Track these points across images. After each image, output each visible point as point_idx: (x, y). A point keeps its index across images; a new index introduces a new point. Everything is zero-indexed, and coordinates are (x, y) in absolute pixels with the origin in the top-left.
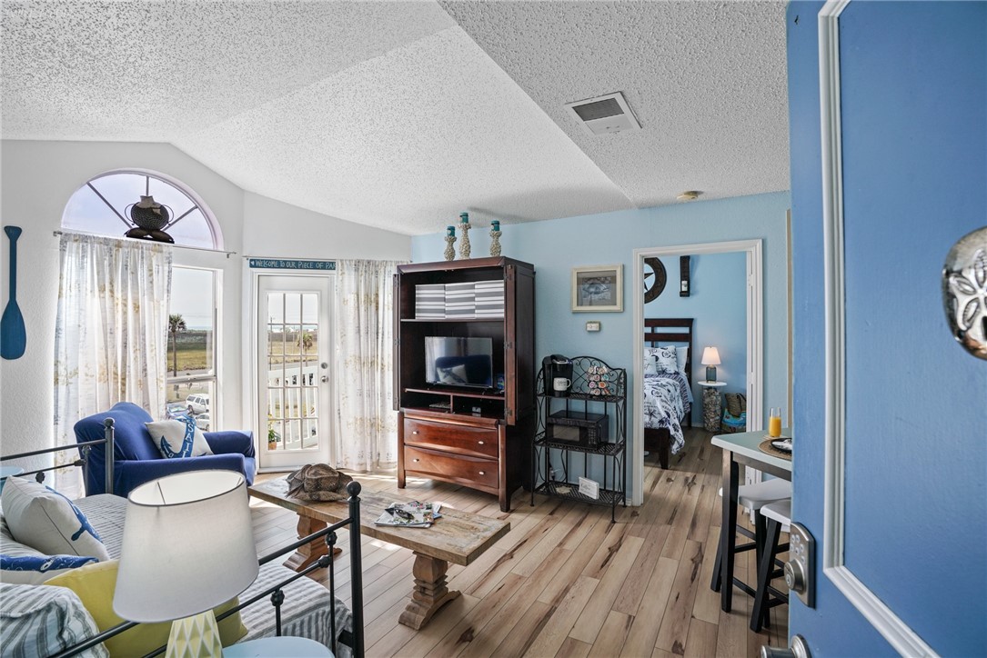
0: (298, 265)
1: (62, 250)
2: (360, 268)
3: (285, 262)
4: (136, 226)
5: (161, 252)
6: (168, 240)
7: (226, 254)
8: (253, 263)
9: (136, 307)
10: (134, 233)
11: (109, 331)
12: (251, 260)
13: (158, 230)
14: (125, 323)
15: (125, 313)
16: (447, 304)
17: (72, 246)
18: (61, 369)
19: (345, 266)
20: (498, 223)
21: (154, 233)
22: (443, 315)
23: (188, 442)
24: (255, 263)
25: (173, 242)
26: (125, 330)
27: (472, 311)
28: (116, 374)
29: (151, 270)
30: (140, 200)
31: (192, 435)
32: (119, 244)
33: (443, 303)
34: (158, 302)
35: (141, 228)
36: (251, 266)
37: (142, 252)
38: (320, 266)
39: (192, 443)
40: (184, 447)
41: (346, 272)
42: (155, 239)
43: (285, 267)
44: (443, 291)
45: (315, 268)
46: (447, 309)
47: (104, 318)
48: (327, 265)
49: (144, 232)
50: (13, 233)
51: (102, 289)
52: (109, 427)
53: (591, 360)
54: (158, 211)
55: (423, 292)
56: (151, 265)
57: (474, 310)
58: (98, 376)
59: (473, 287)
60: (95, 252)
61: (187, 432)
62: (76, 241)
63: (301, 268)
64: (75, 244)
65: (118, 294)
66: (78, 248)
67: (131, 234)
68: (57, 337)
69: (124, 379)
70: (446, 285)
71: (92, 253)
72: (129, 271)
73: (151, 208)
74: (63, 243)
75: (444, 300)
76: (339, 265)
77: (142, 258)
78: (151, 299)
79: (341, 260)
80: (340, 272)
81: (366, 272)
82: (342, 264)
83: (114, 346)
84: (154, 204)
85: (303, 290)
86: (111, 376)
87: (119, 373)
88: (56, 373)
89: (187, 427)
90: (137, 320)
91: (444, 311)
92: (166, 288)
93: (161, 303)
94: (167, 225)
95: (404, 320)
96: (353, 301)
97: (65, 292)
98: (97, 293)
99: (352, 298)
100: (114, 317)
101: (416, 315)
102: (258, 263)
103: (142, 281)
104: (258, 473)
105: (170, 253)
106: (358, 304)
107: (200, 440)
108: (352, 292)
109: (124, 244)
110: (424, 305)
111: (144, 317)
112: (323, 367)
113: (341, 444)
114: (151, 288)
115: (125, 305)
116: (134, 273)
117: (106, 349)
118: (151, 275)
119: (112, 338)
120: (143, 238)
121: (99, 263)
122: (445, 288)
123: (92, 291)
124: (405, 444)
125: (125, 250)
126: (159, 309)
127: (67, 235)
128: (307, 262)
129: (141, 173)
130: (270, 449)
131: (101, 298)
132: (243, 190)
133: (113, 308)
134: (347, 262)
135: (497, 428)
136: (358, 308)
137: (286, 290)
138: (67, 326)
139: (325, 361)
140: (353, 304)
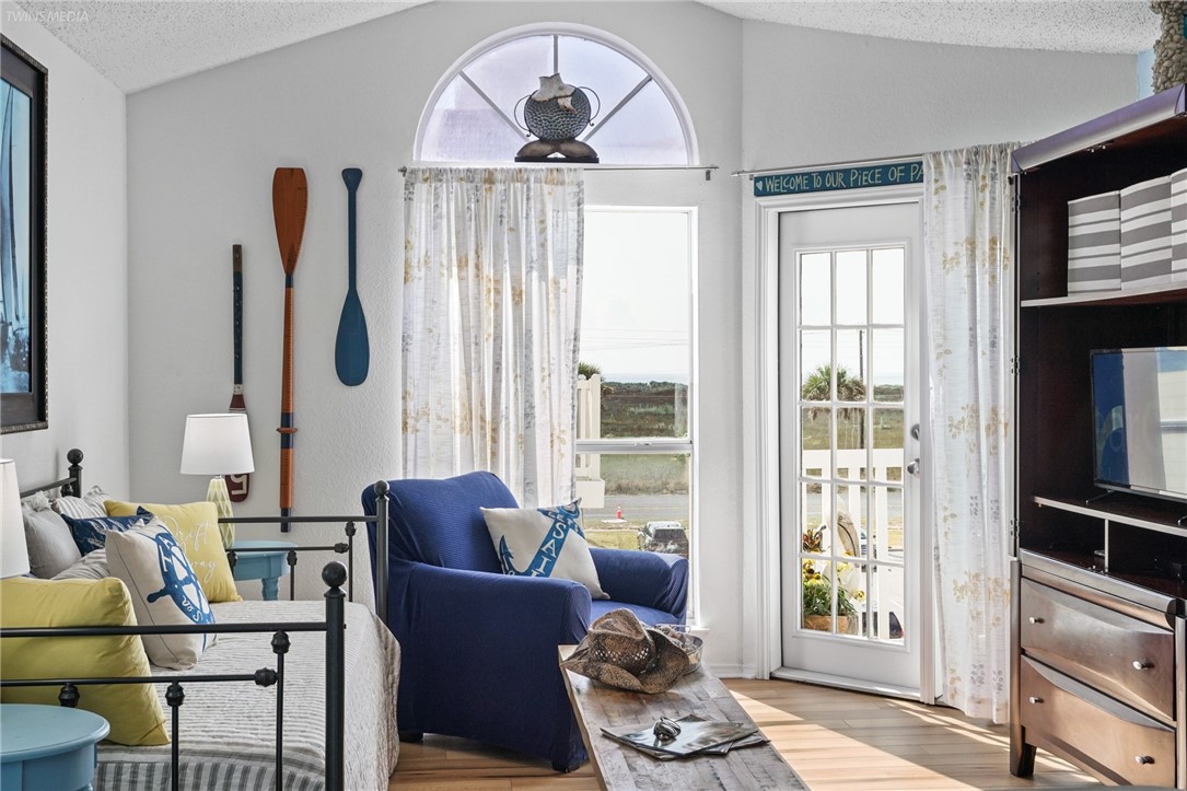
0: (849, 178)
1: (409, 199)
2: (982, 168)
3: (822, 174)
4: (533, 138)
5: (562, 183)
6: (590, 157)
7: (704, 172)
8: (760, 185)
9: (517, 295)
10: (528, 152)
11: (473, 339)
12: (757, 180)
13: (571, 139)
14: (498, 325)
15: (497, 306)
16: (1126, 250)
17: (421, 190)
18: (411, 405)
19: (946, 169)
21: (564, 147)
22: (1115, 283)
23: (547, 555)
24: (768, 185)
25: (596, 161)
26: (497, 338)
27: (1163, 268)
28: (483, 419)
29: (542, 222)
30: (538, 86)
31: (559, 545)
32: (489, 178)
33: (1114, 248)
34: (556, 283)
35: (542, 140)
36: (758, 193)
37: (528, 189)
38: (898, 175)
39: (554, 560)
40: (536, 564)
41: (947, 181)
42: (570, 159)
43: (824, 188)
44: (1114, 213)
45: (886, 182)
46: (1125, 264)
47: (464, 317)
48: (909, 173)
49: (546, 148)
50: (352, 178)
51: (462, 264)
52: (382, 497)
54: (567, 103)
55: (1088, 217)
56: (543, 212)
57: (1169, 262)
58: (458, 422)
59: (1165, 192)
60: (452, 196)
61: (549, 537)
62: (426, 180)
63: (856, 186)
64: (426, 186)
65: (488, 271)
66: (429, 192)
67: (524, 156)
68: (405, 350)
69: (495, 430)
70: (1125, 192)
71: (451, 198)
72: (506, 227)
73: (556, 98)
74: (409, 185)
75: (1118, 237)
76: (929, 171)
77: (528, 199)
78: (543, 277)
79: (935, 155)
80: (933, 186)
81: (993, 178)
82: (938, 165)
83: (480, 369)
84: (561, 89)
85: (868, 243)
86: (475, 423)
87: (488, 418)
88: (405, 411)
89: (553, 528)
90: (517, 319)
91: (1115, 272)
92: (573, 254)
93: (562, 286)
94: (589, 129)
95: (1027, 303)
96: (964, 260)
97: (415, 272)
98: (455, 270)
99: (964, 251)
100: (479, 314)
101: (1071, 286)
102: (771, 185)
103: (529, 243)
104: (772, 678)
105: (579, 184)
106: (974, 267)
107: (576, 556)
108: (964, 234)
109: (499, 176)
110: (1081, 258)
111: (529, 313)
112: (915, 435)
113: (943, 639)
114: (543, 256)
115: (498, 292)
116: (514, 230)
117: (468, 373)
118: (543, 231)
119: (478, 352)
120: (543, 158)
121: (460, 217)
122: (1120, 204)
123: (449, 269)
124: (1023, 652)
125: (500, 187)
126: (557, 298)
127: (413, 172)
128: (868, 169)
129: (543, 33)
130: (805, 625)
131: (461, 279)
132: (741, 20)
133: (478, 298)
134: (950, 157)
135: (1172, 623)
136: (972, 277)
137: (833, 245)
138: (417, 332)
139: (917, 421)
140: (964, 268)
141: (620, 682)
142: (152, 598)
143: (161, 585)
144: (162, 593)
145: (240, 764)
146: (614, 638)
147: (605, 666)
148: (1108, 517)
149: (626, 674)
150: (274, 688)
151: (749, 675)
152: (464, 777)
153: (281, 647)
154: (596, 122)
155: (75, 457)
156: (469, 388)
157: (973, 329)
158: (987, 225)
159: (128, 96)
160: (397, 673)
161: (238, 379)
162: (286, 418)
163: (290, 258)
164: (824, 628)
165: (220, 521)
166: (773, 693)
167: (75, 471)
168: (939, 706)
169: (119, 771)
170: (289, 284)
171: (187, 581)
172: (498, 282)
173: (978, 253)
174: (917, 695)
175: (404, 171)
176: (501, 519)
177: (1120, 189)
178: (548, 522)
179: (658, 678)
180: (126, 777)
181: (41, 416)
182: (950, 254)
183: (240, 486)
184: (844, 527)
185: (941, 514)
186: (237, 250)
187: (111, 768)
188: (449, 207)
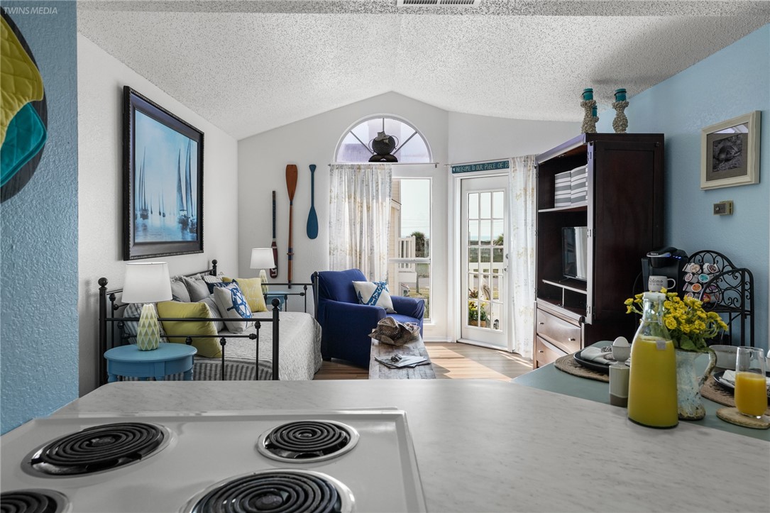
0: (484, 167)
1: (331, 175)
2: (529, 162)
3: (475, 165)
4: (375, 154)
5: (384, 169)
6: (395, 160)
7: (434, 165)
8: (454, 169)
9: (368, 208)
10: (373, 159)
11: (353, 223)
12: (453, 167)
13: (389, 154)
14: (361, 219)
15: (361, 212)
16: (573, 192)
17: (336, 172)
18: (332, 246)
19: (517, 163)
20: (623, 91)
21: (386, 156)
22: (569, 204)
23: (374, 298)
24: (457, 169)
25: (397, 161)
26: (361, 223)
28: (356, 251)
29: (377, 182)
30: (377, 136)
31: (379, 294)
32: (359, 168)
33: (569, 191)
34: (382, 204)
35: (378, 154)
36: (453, 172)
37: (373, 171)
38: (501, 165)
39: (377, 299)
40: (371, 301)
41: (517, 168)
42: (388, 161)
43: (476, 170)
44: (569, 179)
45: (497, 168)
46: (573, 197)
47: (350, 215)
48: (504, 165)
49: (379, 157)
50: (313, 168)
51: (349, 197)
52: (316, 277)
53: (714, 255)
54: (387, 141)
55: (561, 180)
56: (377, 179)
57: (585, 196)
58: (348, 252)
59: (585, 171)
61: (376, 291)
62: (337, 168)
63: (487, 170)
64: (337, 170)
65: (358, 199)
66: (338, 173)
67: (372, 160)
68: (330, 227)
69: (360, 255)
70: (572, 171)
71: (346, 174)
72: (364, 184)
73: (383, 140)
74: (331, 170)
75: (570, 187)
76: (511, 165)
77: (372, 175)
78: (377, 201)
79: (513, 158)
80: (513, 170)
82: (514, 162)
83: (355, 233)
84: (385, 136)
85: (492, 190)
86: (354, 252)
87: (358, 251)
88: (330, 248)
89: (377, 288)
90: (368, 216)
91: (569, 200)
93: (384, 205)
94: (394, 150)
95: (540, 211)
96: (523, 196)
97: (333, 200)
98: (347, 199)
99: (523, 192)
100: (355, 215)
101: (556, 205)
102: (458, 169)
103: (372, 190)
104: (457, 342)
105: (390, 169)
106: (526, 198)
107: (385, 298)
108: (523, 186)
109: (362, 167)
110: (559, 195)
111: (372, 214)
112: (507, 258)
113: (515, 330)
114: (377, 194)
115: (362, 207)
116: (367, 185)
117: (351, 235)
118: (377, 186)
119: (355, 228)
120: (379, 161)
121: (349, 181)
122: (570, 175)
123: (345, 199)
124: (537, 334)
125: (363, 171)
126: (382, 209)
127: (333, 166)
128: (491, 163)
129: (379, 117)
130: (470, 324)
131: (349, 202)
132: (447, 112)
133: (355, 209)
134: (518, 159)
135: (581, 325)
136: (526, 201)
137: (480, 190)
138: (334, 220)
139: (507, 253)
140: (523, 198)
141: (387, 342)
142: (229, 310)
143: (232, 305)
144: (232, 308)
145: (246, 365)
146: (386, 326)
147: (383, 336)
148: (564, 287)
149: (389, 339)
150: (255, 340)
151: (449, 341)
152: (342, 373)
153: (258, 327)
154: (397, 148)
155: (215, 262)
156: (351, 240)
157: (526, 220)
158: (531, 183)
159: (239, 142)
160: (320, 337)
161: (274, 237)
162: (290, 250)
163: (291, 195)
164: (476, 325)
165: (262, 284)
166: (456, 347)
167: (215, 267)
168: (514, 353)
169: (206, 366)
170: (291, 204)
171: (241, 304)
172: (362, 203)
173: (528, 193)
174: (506, 349)
175: (330, 165)
176: (359, 285)
177: (570, 170)
178: (376, 286)
179: (401, 341)
180: (208, 368)
181: (201, 249)
182: (519, 193)
183: (274, 273)
184: (486, 290)
185: (515, 285)
186: (274, 192)
187: (203, 365)
188: (345, 178)
